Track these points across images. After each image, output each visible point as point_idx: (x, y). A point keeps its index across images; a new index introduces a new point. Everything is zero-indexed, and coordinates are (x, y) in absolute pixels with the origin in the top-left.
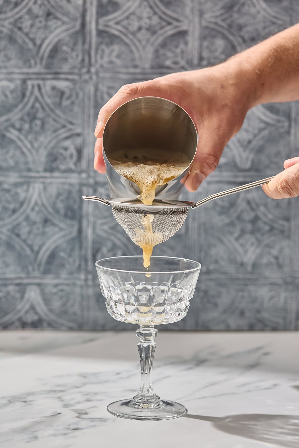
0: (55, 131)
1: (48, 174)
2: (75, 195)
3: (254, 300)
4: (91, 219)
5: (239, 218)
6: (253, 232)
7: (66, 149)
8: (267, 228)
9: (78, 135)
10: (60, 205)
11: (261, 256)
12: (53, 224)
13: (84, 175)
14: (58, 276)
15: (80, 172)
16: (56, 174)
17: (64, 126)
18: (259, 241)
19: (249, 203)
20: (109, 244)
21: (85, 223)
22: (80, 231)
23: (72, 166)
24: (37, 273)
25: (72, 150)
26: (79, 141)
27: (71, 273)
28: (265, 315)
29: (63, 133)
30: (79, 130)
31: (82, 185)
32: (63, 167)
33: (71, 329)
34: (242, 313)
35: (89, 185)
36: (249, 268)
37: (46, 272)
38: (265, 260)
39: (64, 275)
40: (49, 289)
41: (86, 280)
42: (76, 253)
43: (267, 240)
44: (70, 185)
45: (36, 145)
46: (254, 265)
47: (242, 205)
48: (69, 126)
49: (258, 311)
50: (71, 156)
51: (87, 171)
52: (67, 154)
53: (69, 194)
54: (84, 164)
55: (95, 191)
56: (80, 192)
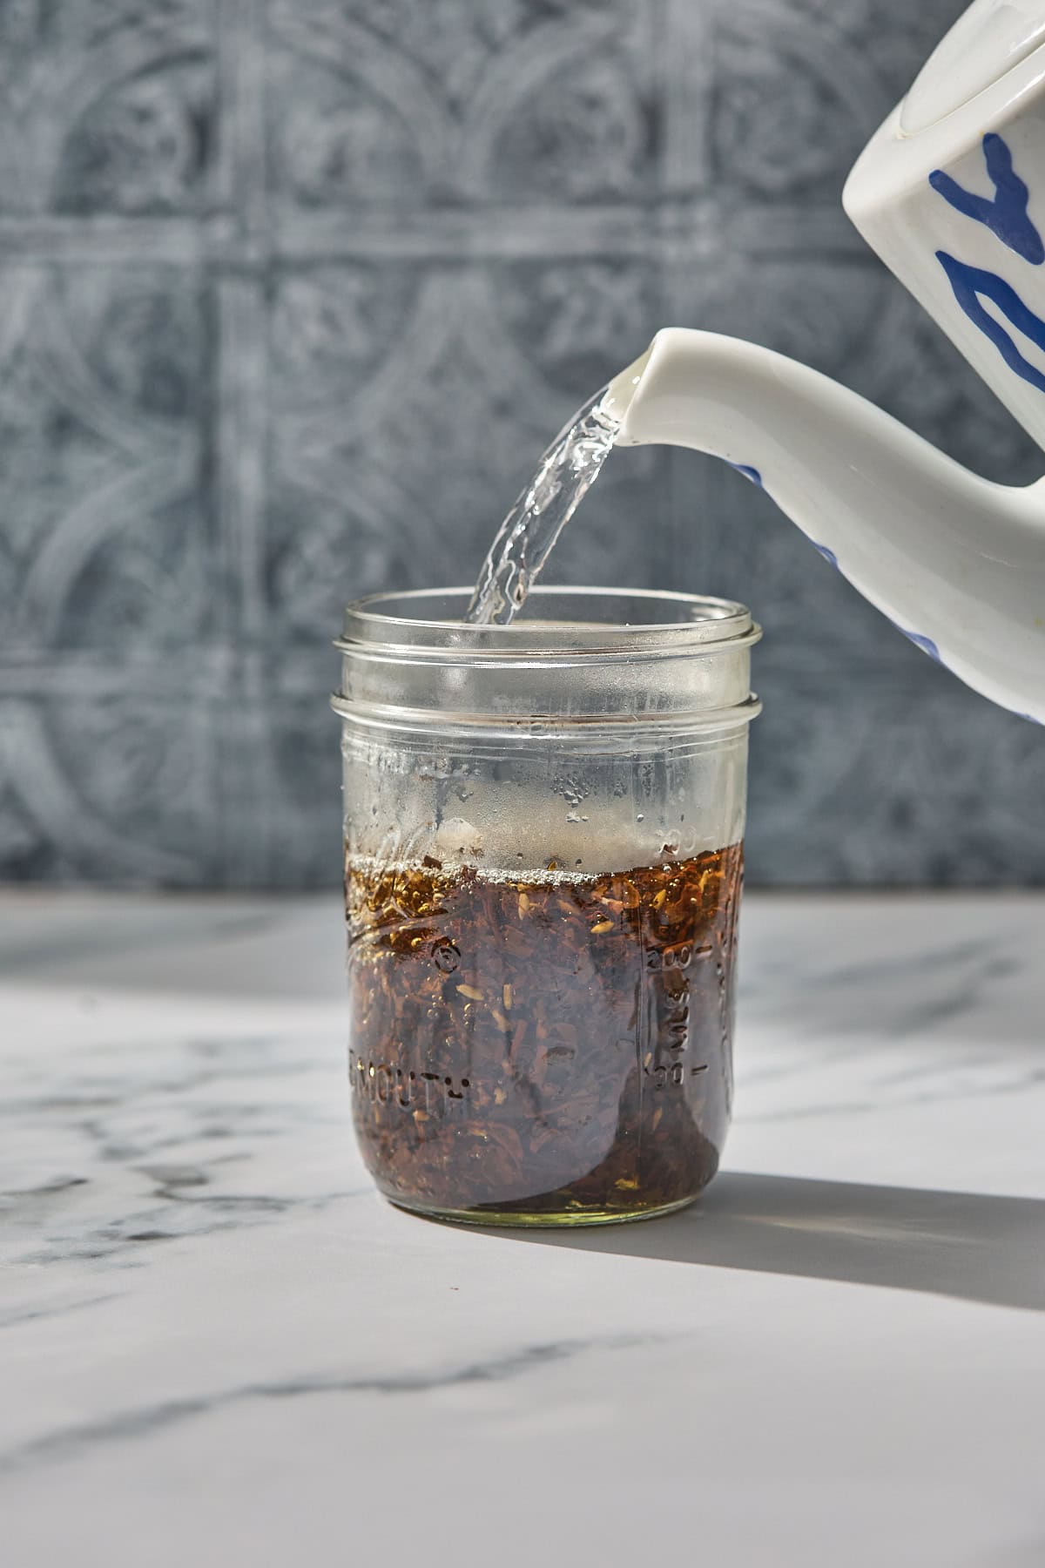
0: (99, 38)
1: (66, 225)
2: (185, 312)
3: (950, 757)
4: (258, 414)
7: (144, 115)
9: (195, 56)
10: (124, 359)
12: (94, 439)
13: (222, 230)
14: (114, 660)
15: (206, 214)
16: (105, 223)
17: (133, 20)
19: (926, 342)
20: (332, 524)
21: (227, 433)
22: (209, 466)
23: (167, 183)
24: (25, 650)
25: (171, 122)
26: (198, 81)
27: (171, 645)
28: (1001, 820)
29: (131, 50)
30: (195, 35)
31: (213, 269)
32: (131, 192)
33: (174, 887)
34: (902, 816)
35: (238, 271)
37: (67, 642)
39: (142, 653)
40: (83, 718)
41: (237, 675)
42: (194, 559)
44: (169, 270)
45: (18, 98)
47: (896, 350)
48: (156, 20)
49: (971, 805)
50: (167, 147)
51: (234, 210)
52: (149, 137)
53: (161, 306)
54: (221, 180)
55: (270, 295)
56: (207, 303)
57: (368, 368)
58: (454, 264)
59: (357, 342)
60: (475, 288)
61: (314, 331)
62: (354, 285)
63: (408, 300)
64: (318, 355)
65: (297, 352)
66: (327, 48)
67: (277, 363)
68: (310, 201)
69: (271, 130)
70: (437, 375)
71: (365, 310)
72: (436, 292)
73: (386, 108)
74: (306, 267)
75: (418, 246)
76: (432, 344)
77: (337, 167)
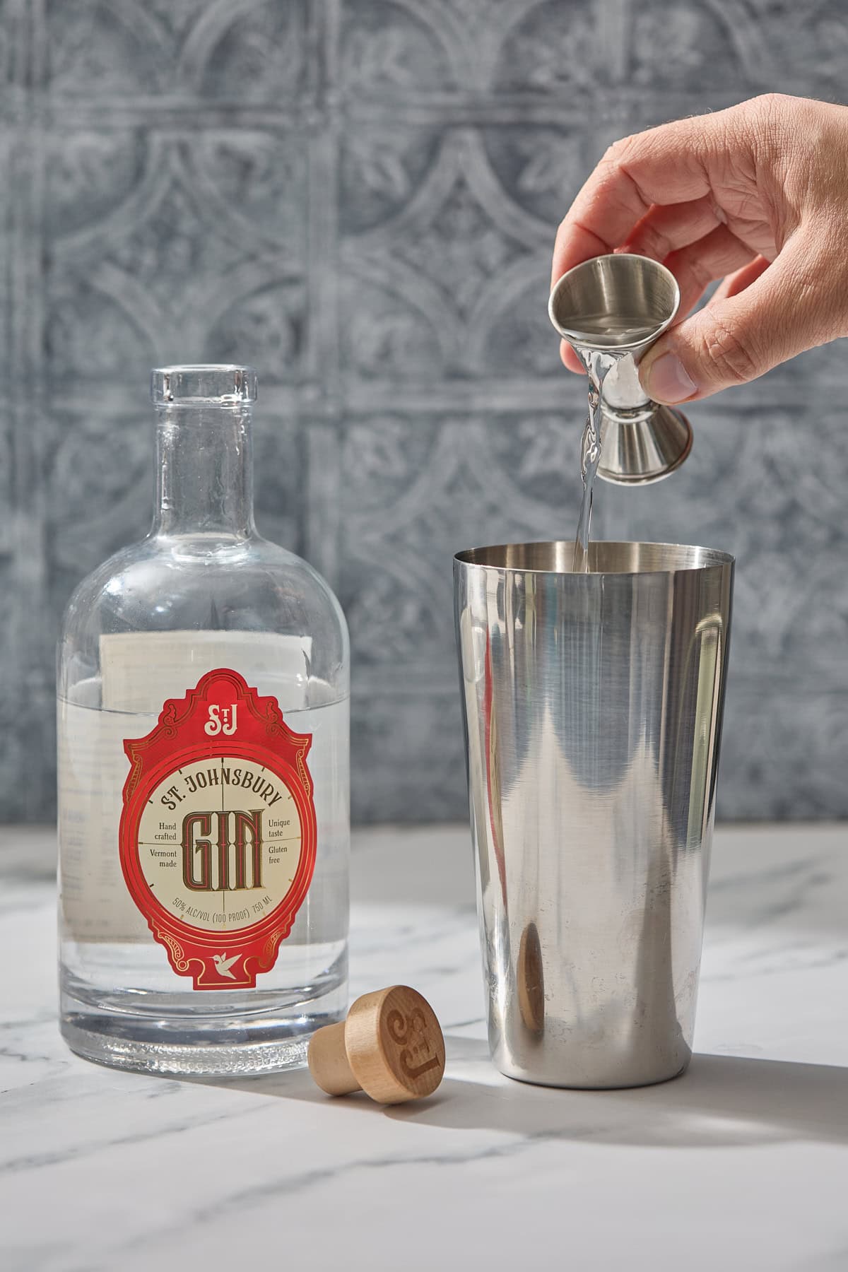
0: (229, 269)
2: (286, 447)
3: (787, 737)
4: (333, 513)
5: (745, 508)
6: (783, 547)
7: (259, 319)
8: (820, 535)
9: (293, 281)
11: (805, 613)
13: (310, 394)
15: (300, 384)
17: (252, 257)
18: (801, 573)
19: (771, 464)
20: (383, 585)
21: (314, 526)
23: (274, 364)
25: (277, 324)
26: (294, 297)
28: (820, 778)
29: (251, 277)
30: (292, 266)
31: (305, 419)
34: (755, 774)
35: (323, 421)
36: (774, 648)
38: (817, 625)
43: (823, 567)
44: (276, 420)
45: (177, 308)
46: (789, 640)
47: (751, 471)
48: (267, 257)
49: (800, 767)
50: (274, 340)
51: (318, 381)
52: (262, 333)
53: (270, 445)
54: (310, 362)
55: (342, 436)
56: (300, 441)
57: (405, 484)
58: (463, 416)
59: (398, 467)
60: (476, 430)
61: (370, 459)
62: (396, 430)
63: (432, 440)
64: (373, 474)
65: (359, 473)
66: (379, 275)
67: (346, 480)
68: (368, 375)
69: (342, 330)
70: (451, 488)
71: (403, 446)
72: (450, 433)
73: (416, 313)
74: (364, 418)
75: (438, 404)
76: (447, 468)
77: (386, 353)
